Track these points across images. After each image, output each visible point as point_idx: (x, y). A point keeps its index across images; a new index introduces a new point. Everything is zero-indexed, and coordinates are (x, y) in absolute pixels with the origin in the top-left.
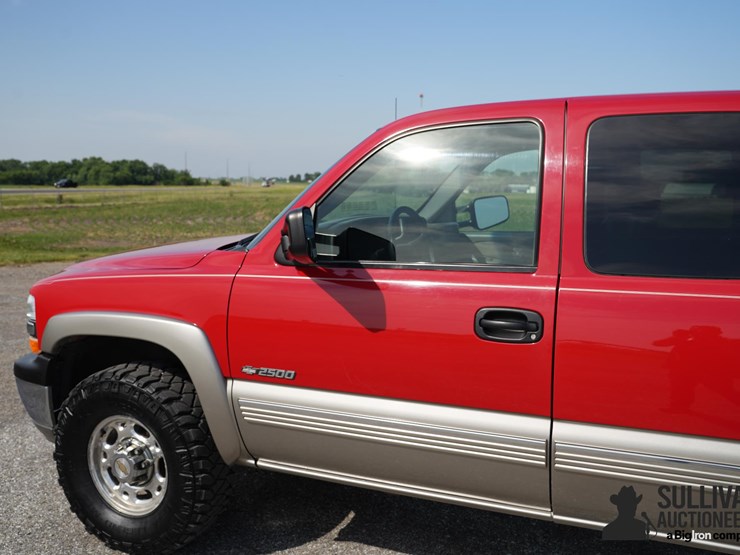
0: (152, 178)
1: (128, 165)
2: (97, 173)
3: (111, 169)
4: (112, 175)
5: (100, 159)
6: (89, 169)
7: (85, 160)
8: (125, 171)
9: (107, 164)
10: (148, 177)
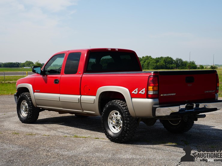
0: (175, 65)
1: (163, 59)
2: (148, 63)
3: (155, 61)
4: (155, 64)
5: (150, 57)
6: (144, 62)
7: (143, 57)
8: (162, 62)
9: (153, 59)
10: (173, 65)
